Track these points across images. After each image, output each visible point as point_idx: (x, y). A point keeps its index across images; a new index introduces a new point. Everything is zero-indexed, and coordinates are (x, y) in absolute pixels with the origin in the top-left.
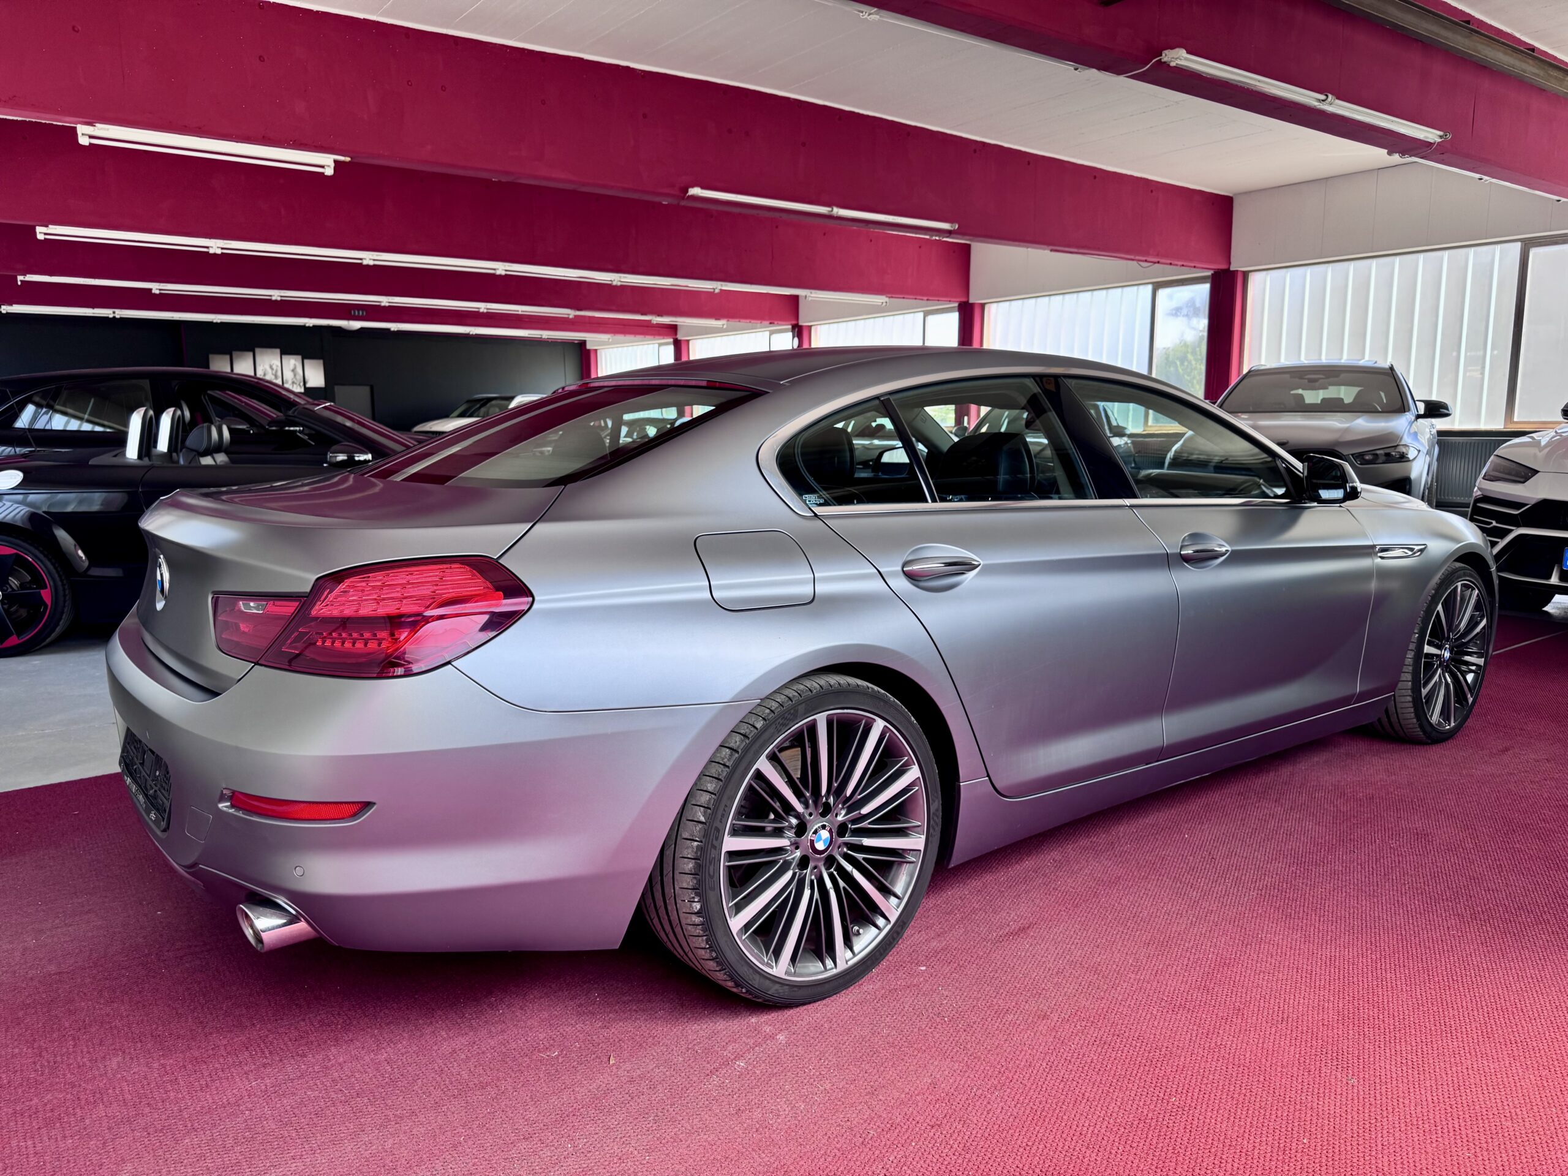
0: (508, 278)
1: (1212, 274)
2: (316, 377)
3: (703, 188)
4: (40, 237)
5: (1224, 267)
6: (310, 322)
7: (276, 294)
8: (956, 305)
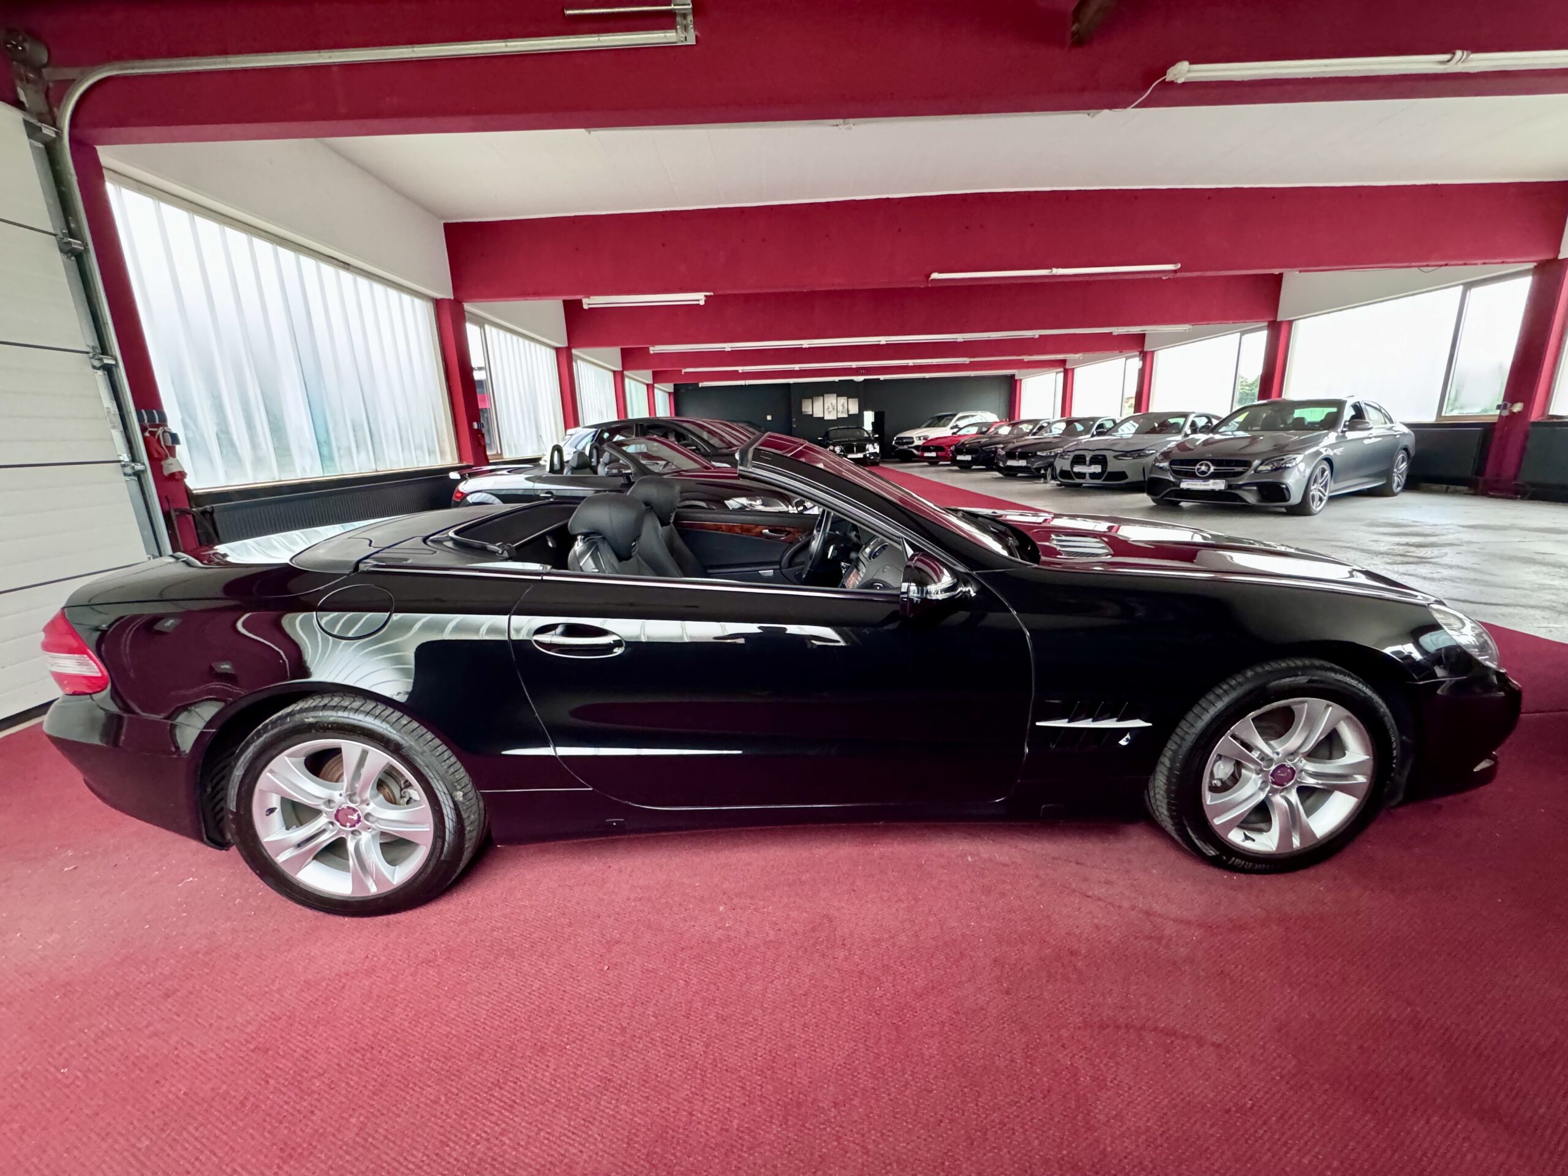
0: (888, 346)
1: (1535, 267)
2: (854, 409)
3: (940, 272)
4: (651, 352)
5: (1550, 256)
6: (837, 379)
7: (797, 367)
8: (1266, 324)
